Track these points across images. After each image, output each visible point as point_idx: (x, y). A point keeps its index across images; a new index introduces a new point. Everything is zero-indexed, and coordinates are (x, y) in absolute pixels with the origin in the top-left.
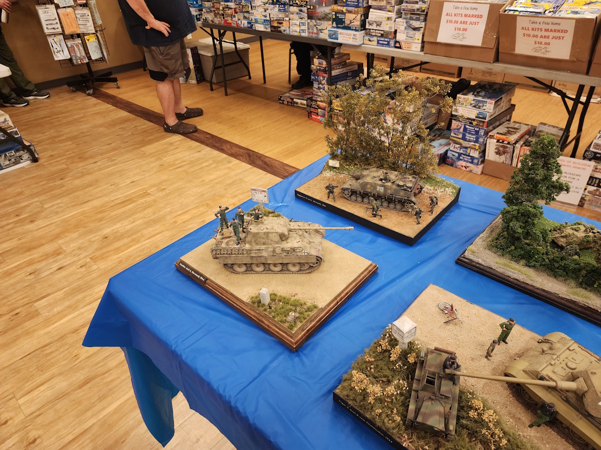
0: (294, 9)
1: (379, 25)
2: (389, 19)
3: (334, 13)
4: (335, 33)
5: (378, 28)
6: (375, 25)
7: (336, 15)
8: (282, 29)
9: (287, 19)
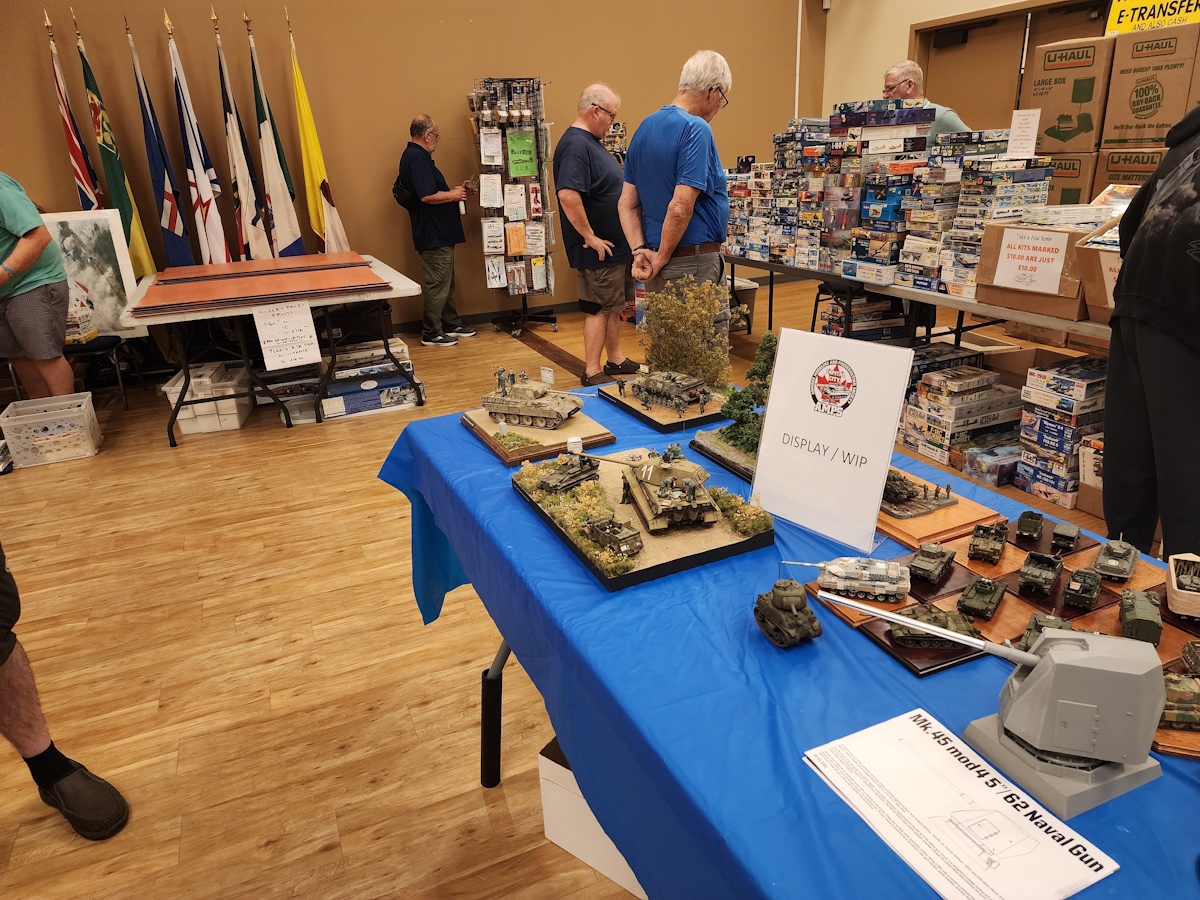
0: (804, 232)
1: (917, 257)
2: (931, 250)
3: (854, 239)
4: (853, 267)
5: (916, 262)
6: (911, 257)
7: (857, 241)
8: (784, 258)
9: (793, 245)
